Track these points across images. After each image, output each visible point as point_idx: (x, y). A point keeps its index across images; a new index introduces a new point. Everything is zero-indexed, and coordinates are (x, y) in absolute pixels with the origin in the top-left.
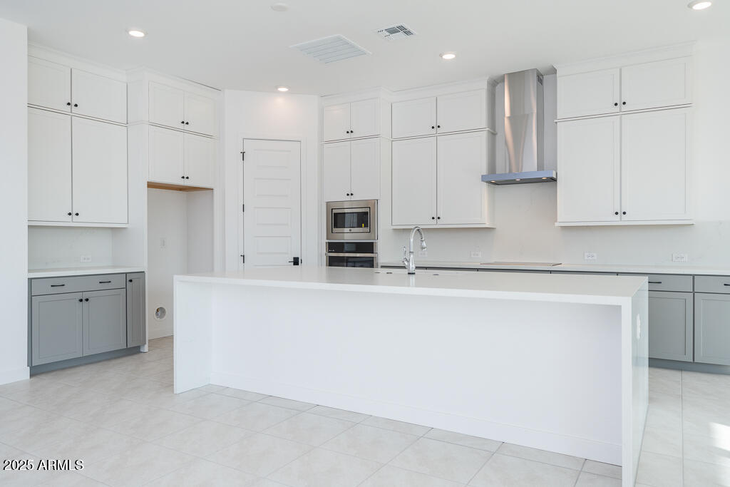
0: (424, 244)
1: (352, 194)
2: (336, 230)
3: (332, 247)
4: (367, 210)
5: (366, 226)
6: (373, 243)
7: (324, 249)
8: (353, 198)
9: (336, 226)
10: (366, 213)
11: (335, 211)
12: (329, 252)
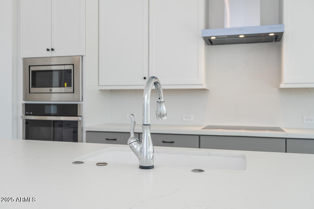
0: (164, 109)
1: (52, 50)
2: (33, 90)
3: (29, 109)
4: (70, 67)
5: (69, 85)
6: (77, 105)
7: (21, 111)
8: (53, 54)
9: (34, 85)
10: (69, 71)
11: (32, 69)
12: (26, 115)
